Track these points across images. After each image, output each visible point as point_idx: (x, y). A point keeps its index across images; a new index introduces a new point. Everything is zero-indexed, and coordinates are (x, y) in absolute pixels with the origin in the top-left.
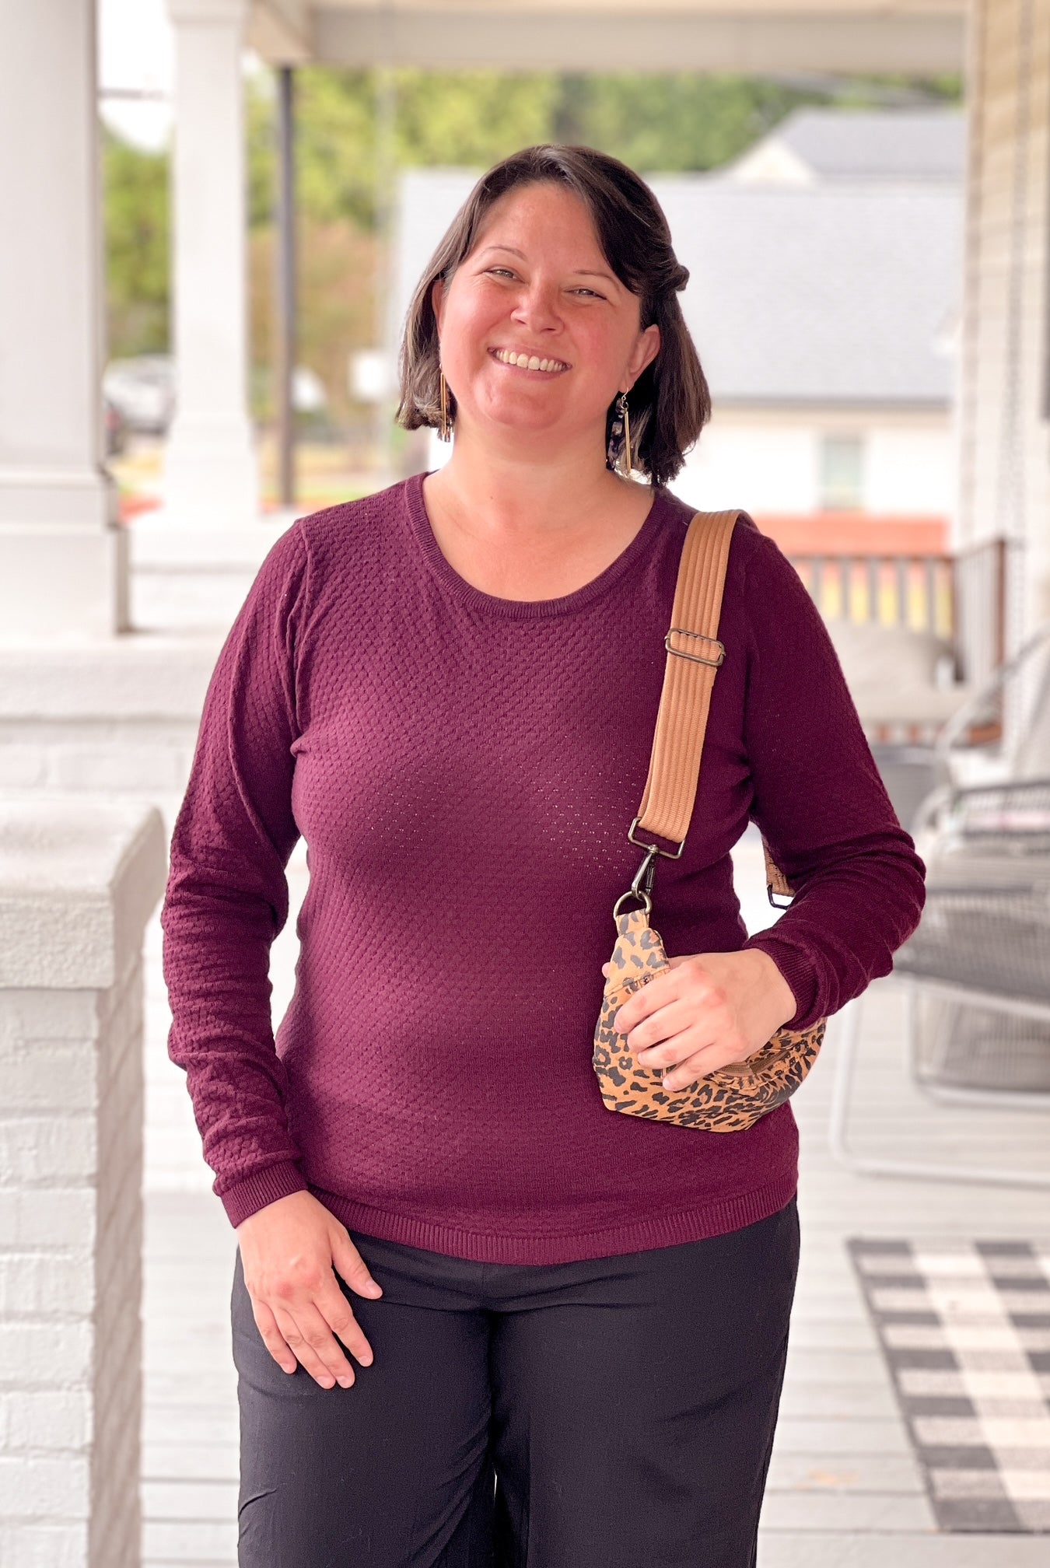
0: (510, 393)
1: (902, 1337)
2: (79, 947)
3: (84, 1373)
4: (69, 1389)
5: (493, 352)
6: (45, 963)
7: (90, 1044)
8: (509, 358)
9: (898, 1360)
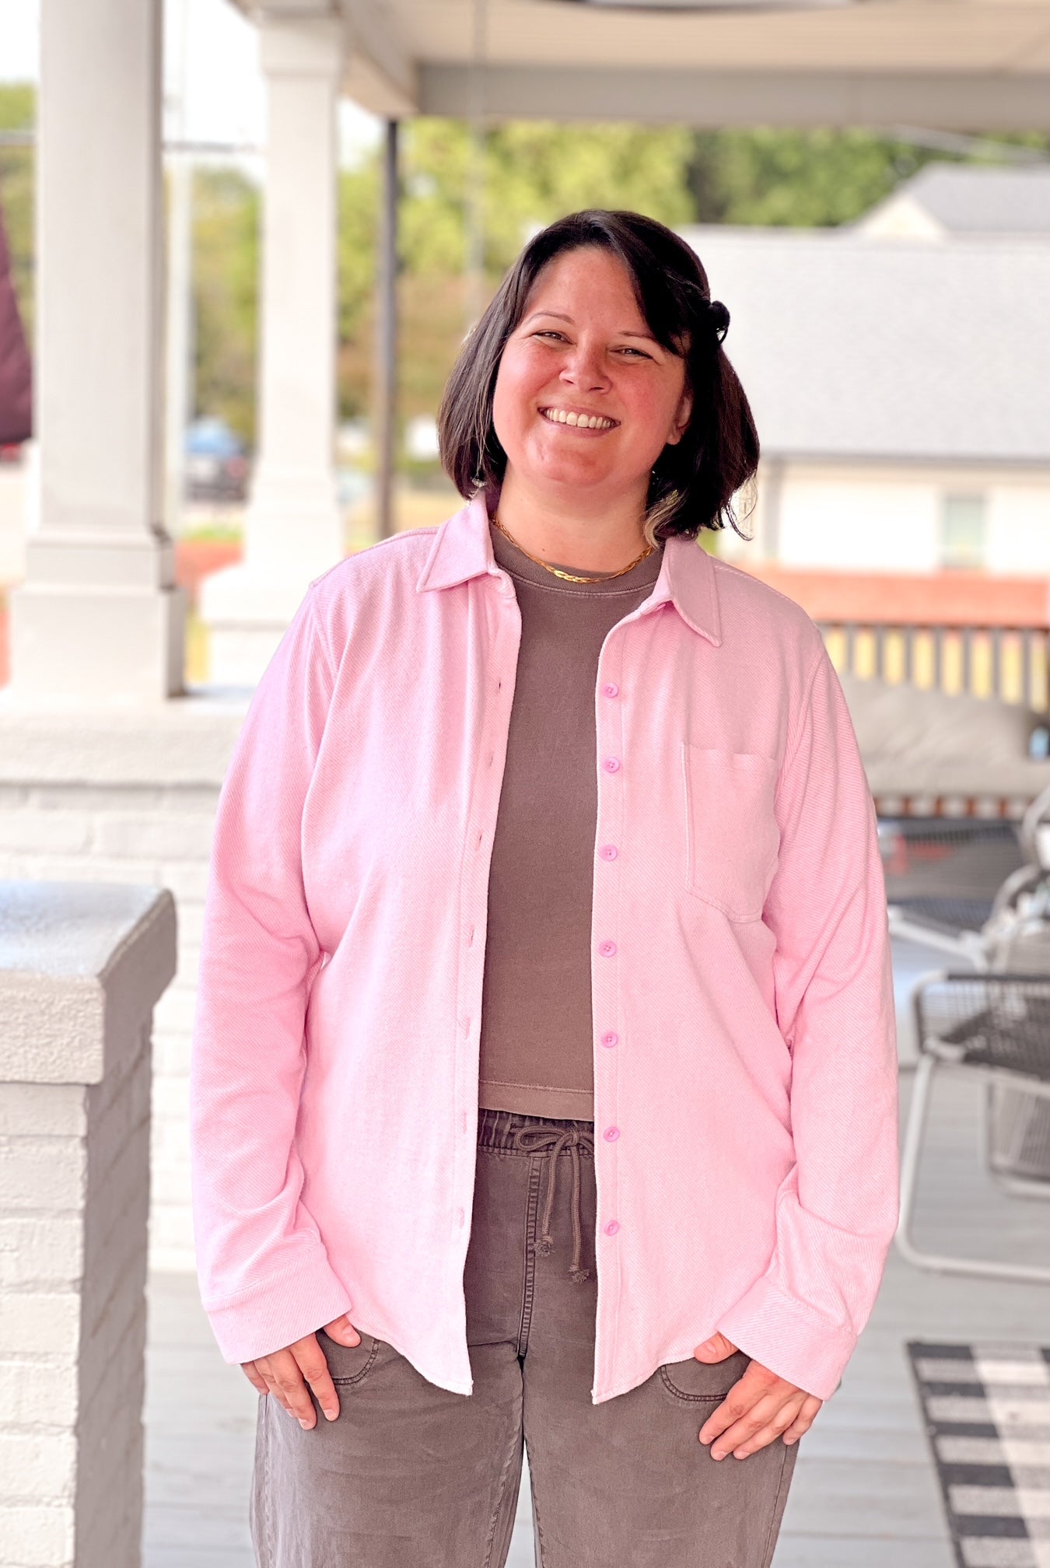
0: (561, 451)
1: (957, 1450)
2: (65, 1041)
3: (64, 1488)
4: (48, 1504)
5: (543, 411)
6: (30, 1056)
7: (77, 1142)
8: (558, 417)
9: (951, 1475)
